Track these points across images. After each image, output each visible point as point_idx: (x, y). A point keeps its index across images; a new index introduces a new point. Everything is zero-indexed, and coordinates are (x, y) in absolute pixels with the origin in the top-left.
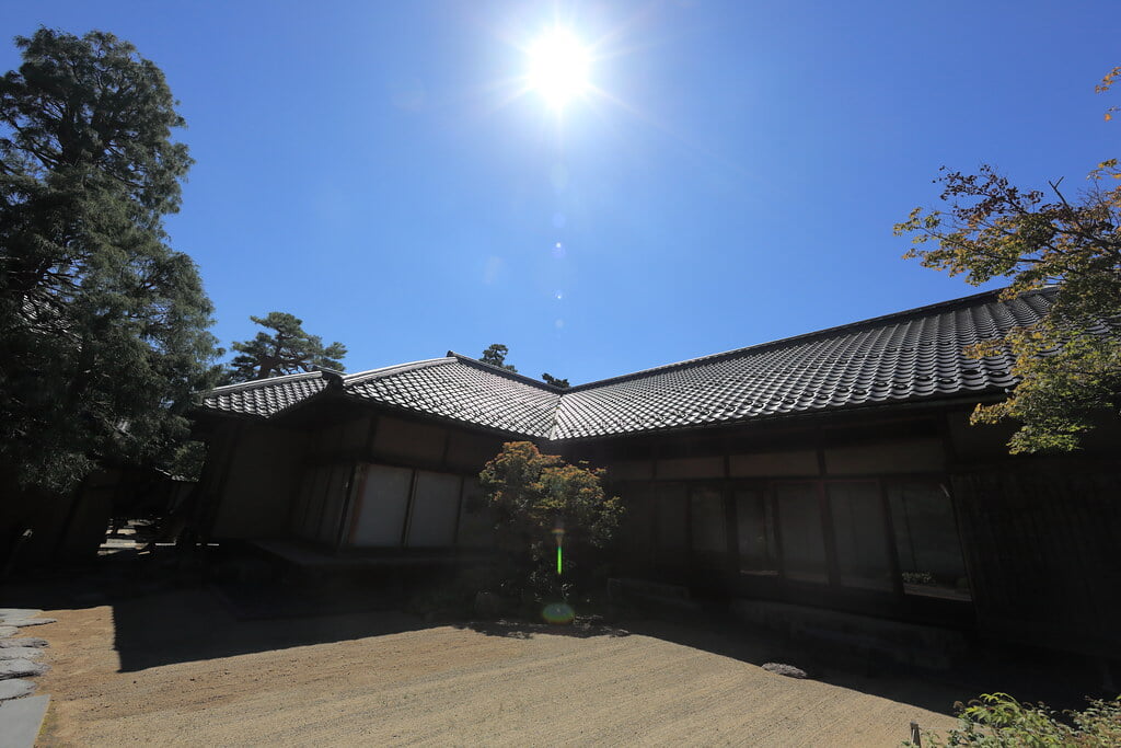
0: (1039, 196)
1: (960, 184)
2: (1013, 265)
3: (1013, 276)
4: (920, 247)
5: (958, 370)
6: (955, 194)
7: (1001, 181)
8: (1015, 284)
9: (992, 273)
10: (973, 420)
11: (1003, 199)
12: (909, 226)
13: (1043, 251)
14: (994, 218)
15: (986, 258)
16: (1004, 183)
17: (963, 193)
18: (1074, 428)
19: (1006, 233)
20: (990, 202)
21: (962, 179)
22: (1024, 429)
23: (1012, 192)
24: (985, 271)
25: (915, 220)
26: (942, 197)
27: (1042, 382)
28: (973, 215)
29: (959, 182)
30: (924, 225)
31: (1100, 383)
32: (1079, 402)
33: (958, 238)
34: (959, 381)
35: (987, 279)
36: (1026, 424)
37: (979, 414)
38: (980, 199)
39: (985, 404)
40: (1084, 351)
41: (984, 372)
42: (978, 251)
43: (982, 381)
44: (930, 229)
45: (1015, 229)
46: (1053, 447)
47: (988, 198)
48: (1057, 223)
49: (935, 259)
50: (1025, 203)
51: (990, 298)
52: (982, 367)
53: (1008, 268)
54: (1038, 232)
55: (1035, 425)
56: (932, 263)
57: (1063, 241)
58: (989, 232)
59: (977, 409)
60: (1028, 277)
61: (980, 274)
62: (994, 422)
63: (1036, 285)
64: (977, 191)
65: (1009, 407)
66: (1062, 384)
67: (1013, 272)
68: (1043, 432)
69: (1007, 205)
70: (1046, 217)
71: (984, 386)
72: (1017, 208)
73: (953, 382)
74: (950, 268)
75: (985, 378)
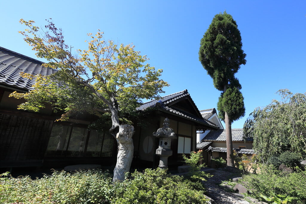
0: (68, 47)
1: (52, 27)
2: (51, 58)
3: (49, 61)
4: (27, 33)
5: (18, 79)
6: (50, 29)
7: (62, 36)
8: (48, 64)
9: (44, 57)
10: (11, 95)
11: (60, 41)
12: (27, 24)
13: (60, 60)
14: (55, 44)
15: (45, 52)
16: (62, 37)
17: (52, 31)
18: (40, 106)
19: (55, 50)
20: (57, 39)
21: (54, 27)
22: (26, 103)
23: (63, 41)
24: (42, 55)
25: (30, 23)
26: (46, 26)
27: (39, 92)
28: (50, 39)
29: (53, 27)
30: (32, 28)
31: (53, 98)
32: (45, 100)
33: (40, 40)
34: (16, 82)
35: (42, 57)
36: (27, 102)
37: (14, 94)
38: (55, 36)
39: (18, 92)
40: (53, 88)
41: (26, 83)
42: (44, 48)
43: (23, 85)
44: (33, 31)
45: (58, 51)
46: (32, 110)
47: (57, 38)
48: (67, 57)
49: (30, 41)
50: (64, 46)
51: (40, 63)
52: (27, 81)
53: (49, 58)
54: (62, 55)
55: (30, 103)
56: (28, 41)
57: (65, 61)
58: (52, 46)
59: (14, 93)
60: (52, 64)
61: (40, 55)
62: (18, 98)
63: (53, 67)
64: (56, 33)
65: (25, 95)
66: (44, 95)
67: (50, 60)
68: (31, 105)
69: (60, 44)
70: (66, 53)
71: (23, 87)
72: (62, 46)
73: (13, 82)
74: (33, 47)
75: (25, 85)
